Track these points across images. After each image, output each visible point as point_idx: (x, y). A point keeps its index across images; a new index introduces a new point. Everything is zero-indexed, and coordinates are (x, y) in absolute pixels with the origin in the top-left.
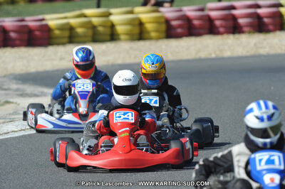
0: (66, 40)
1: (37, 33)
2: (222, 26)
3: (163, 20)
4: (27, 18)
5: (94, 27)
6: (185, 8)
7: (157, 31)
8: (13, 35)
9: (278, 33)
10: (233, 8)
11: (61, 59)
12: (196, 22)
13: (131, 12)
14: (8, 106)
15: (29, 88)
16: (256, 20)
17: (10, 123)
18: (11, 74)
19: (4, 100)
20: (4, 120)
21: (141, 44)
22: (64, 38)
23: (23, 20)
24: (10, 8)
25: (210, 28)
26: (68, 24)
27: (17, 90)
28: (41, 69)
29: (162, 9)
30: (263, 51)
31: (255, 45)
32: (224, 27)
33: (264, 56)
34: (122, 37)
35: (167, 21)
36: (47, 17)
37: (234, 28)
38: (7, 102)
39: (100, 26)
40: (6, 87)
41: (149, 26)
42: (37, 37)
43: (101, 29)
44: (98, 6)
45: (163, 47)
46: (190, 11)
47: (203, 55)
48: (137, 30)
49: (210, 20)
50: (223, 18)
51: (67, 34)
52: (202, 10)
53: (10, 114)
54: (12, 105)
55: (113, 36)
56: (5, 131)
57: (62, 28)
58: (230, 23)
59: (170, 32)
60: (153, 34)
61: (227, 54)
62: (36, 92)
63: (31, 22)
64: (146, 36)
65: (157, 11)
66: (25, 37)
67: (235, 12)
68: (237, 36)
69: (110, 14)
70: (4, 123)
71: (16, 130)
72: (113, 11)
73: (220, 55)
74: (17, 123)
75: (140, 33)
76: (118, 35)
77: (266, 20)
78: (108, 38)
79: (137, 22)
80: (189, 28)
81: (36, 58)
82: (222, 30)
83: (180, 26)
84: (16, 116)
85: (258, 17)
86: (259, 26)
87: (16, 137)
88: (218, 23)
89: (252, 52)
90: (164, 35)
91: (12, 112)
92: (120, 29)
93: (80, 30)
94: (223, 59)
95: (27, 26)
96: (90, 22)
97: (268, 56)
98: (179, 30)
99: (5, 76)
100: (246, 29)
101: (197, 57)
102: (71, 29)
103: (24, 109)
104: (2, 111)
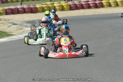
0: (42, 11)
1: (33, 9)
2: (85, 7)
3: (69, 5)
4: (31, 5)
5: (50, 7)
6: (75, 2)
8: (26, 10)
9: (101, 8)
10: (89, 1)
12: (78, 6)
13: (60, 3)
14: (22, 30)
15: (30, 25)
16: (95, 5)
18: (25, 21)
20: (20, 34)
21: (63, 12)
22: (41, 10)
23: (29, 6)
24: (26, 2)
25: (82, 7)
26: (42, 6)
27: (26, 25)
28: (34, 19)
29: (68, 2)
31: (94, 12)
33: (97, 15)
34: (58, 10)
35: (70, 5)
36: (37, 5)
37: (89, 7)
38: (22, 29)
39: (52, 7)
41: (65, 7)
42: (33, 11)
44: (51, 1)
45: (69, 13)
46: (76, 2)
47: (79, 15)
48: (61, 8)
49: (82, 5)
50: (86, 4)
51: (42, 9)
52: (80, 2)
54: (24, 30)
57: (40, 8)
58: (88, 6)
59: (71, 8)
60: (66, 9)
61: (86, 14)
63: (32, 7)
64: (64, 9)
65: (67, 3)
66: (30, 10)
67: (89, 3)
68: (90, 9)
69: (54, 4)
72: (55, 3)
73: (84, 15)
75: (62, 9)
76: (57, 9)
77: (98, 5)
79: (62, 6)
80: (76, 7)
81: (32, 16)
82: (86, 8)
83: (73, 7)
85: (96, 4)
86: (96, 6)
88: (84, 6)
89: (93, 14)
90: (69, 9)
93: (45, 8)
94: (85, 16)
95: (30, 7)
96: (48, 6)
98: (73, 8)
99: (23, 22)
100: (93, 7)
101: (78, 15)
102: (43, 8)
103: (26, 31)
104: (19, 31)
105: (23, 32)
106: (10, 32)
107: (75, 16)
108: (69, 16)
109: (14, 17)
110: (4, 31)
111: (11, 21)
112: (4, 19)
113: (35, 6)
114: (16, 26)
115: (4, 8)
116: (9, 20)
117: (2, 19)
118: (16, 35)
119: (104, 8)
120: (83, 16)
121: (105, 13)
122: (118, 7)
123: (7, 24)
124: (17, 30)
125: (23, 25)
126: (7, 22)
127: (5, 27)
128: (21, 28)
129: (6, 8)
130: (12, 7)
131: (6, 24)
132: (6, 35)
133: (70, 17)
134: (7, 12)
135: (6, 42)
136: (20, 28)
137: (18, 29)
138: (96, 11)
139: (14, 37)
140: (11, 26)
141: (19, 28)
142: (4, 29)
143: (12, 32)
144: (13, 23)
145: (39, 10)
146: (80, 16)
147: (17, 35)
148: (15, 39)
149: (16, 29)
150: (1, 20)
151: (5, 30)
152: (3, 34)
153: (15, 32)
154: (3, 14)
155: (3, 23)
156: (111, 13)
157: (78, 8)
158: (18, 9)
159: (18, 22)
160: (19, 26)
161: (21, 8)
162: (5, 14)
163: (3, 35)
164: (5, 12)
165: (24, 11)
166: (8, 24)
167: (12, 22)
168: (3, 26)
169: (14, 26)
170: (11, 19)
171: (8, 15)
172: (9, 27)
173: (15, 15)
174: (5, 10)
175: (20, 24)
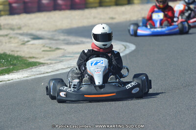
0: (97, 5)
1: (77, 0)
8: (60, 2)
11: (95, 18)
15: (73, 39)
17: (59, 64)
18: (60, 29)
19: (56, 47)
20: (55, 61)
22: (95, 3)
27: (64, 40)
34: (136, 2)
38: (58, 49)
40: (56, 38)
53: (60, 57)
54: (63, 51)
55: (129, 1)
56: (57, 69)
62: (78, 41)
66: (69, 3)
70: (55, 63)
71: (64, 68)
74: (64, 63)
81: (77, 17)
84: (64, 58)
87: (64, 73)
91: (61, 55)
99: (55, 31)
103: (69, 53)
104: (54, 55)
105: (64, 56)
106: (30, 58)
109: (30, 19)
111: (24, 30)
112: (8, 24)
114: (40, 41)
116: (20, 28)
117: (4, 25)
118: (47, 64)
123: (18, 38)
124: (43, 51)
125: (58, 40)
126: (17, 34)
127: (12, 45)
128: (54, 47)
131: (15, 38)
132: (24, 65)
134: (13, 9)
135: (27, 80)
136: (51, 46)
137: (48, 49)
139: (42, 69)
140: (28, 41)
141: (50, 48)
142: (13, 49)
144: (31, 35)
145: (91, 3)
147: (51, 64)
148: (47, 73)
149: (43, 49)
150: (2, 27)
151: (17, 51)
153: (43, 57)
154: (2, 13)
155: (7, 35)
159: (44, 31)
160: (47, 41)
162: (8, 13)
163: (15, 65)
164: (7, 8)
165: (54, 5)
166: (21, 37)
167: (30, 32)
168: (9, 42)
169: (36, 42)
170: (25, 25)
172: (24, 44)
174: (7, 3)
175: (49, 37)
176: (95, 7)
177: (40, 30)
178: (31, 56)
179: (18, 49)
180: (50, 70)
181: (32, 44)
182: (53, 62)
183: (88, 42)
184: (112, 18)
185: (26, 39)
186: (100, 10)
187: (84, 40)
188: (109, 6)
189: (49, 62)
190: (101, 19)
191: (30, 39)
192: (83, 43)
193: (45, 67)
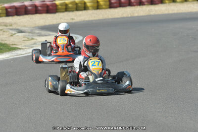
0: (64, 10)
1: (51, 7)
2: (134, 2)
3: (108, 0)
4: (46, 1)
5: (76, 4)
7: (105, 5)
8: (40, 8)
9: (160, 5)
11: (61, 18)
12: (123, 1)
14: (33, 41)
15: (43, 32)
21: (98, 10)
22: (63, 9)
23: (44, 1)
25: (129, 3)
26: (65, 3)
27: (38, 33)
28: (51, 23)
30: (152, 13)
31: (149, 10)
32: (136, 3)
34: (90, 8)
35: (110, 1)
37: (141, 3)
38: (33, 39)
39: (79, 3)
41: (102, 3)
42: (50, 9)
43: (79, 5)
45: (107, 12)
47: (125, 15)
48: (96, 5)
51: (64, 7)
54: (35, 40)
55: (85, 8)
57: (61, 5)
58: (138, 1)
59: (111, 6)
60: (104, 7)
61: (136, 15)
62: (46, 34)
63: (48, 3)
64: (100, 7)
66: (45, 9)
68: (141, 6)
75: (98, 7)
76: (88, 7)
78: (83, 9)
79: (96, 1)
81: (49, 18)
82: (135, 4)
83: (115, 3)
84: (35, 45)
86: (152, 2)
89: (147, 14)
90: (108, 7)
92: (89, 4)
93: (70, 5)
95: (46, 4)
96: (75, 1)
97: (154, 16)
98: (115, 5)
99: (33, 27)
100: (146, 3)
101: (122, 16)
102: (66, 5)
103: (39, 42)
104: (28, 43)
106: (13, 45)
107: (119, 17)
108: (107, 18)
109: (19, 19)
110: (3, 42)
111: (14, 27)
112: (3, 23)
113: (54, 2)
114: (23, 34)
115: (3, 6)
116: (11, 25)
117: (1, 23)
118: (23, 49)
119: (165, 5)
120: (130, 17)
121: (166, 12)
122: (188, 3)
123: (9, 31)
124: (24, 40)
125: (34, 33)
126: (8, 29)
127: (4, 36)
128: (30, 38)
129: (6, 5)
130: (17, 4)
131: (6, 32)
133: (109, 19)
134: (8, 13)
135: (8, 59)
136: (28, 37)
137: (26, 39)
138: (151, 9)
139: (19, 52)
140: (15, 34)
142: (3, 39)
143: (16, 43)
144: (17, 29)
145: (61, 9)
146: (127, 17)
147: (25, 49)
148: (22, 54)
151: (5, 40)
152: (2, 47)
153: (21, 44)
154: (2, 15)
155: (2, 30)
156: (175, 12)
157: (122, 5)
158: (25, 7)
159: (27, 27)
160: (27, 34)
161: (31, 6)
162: (5, 15)
163: (2, 49)
164: (5, 12)
165: (36, 10)
166: (11, 31)
167: (17, 28)
168: (3, 34)
169: (20, 34)
170: (15, 23)
171: (10, 18)
172: (12, 36)
173: (21, 17)
174: (5, 9)
175: (29, 31)
176: (63, 12)
177: (25, 26)
178: (14, 43)
179: (6, 39)
180: (24, 53)
181: (17, 36)
182: (27, 47)
183: (53, 35)
184: (73, 19)
185: (14, 33)
186: (66, 13)
187: (51, 33)
188: (73, 11)
189: (24, 47)
190: (65, 19)
191: (16, 33)
192: (49, 35)
193: (21, 51)
